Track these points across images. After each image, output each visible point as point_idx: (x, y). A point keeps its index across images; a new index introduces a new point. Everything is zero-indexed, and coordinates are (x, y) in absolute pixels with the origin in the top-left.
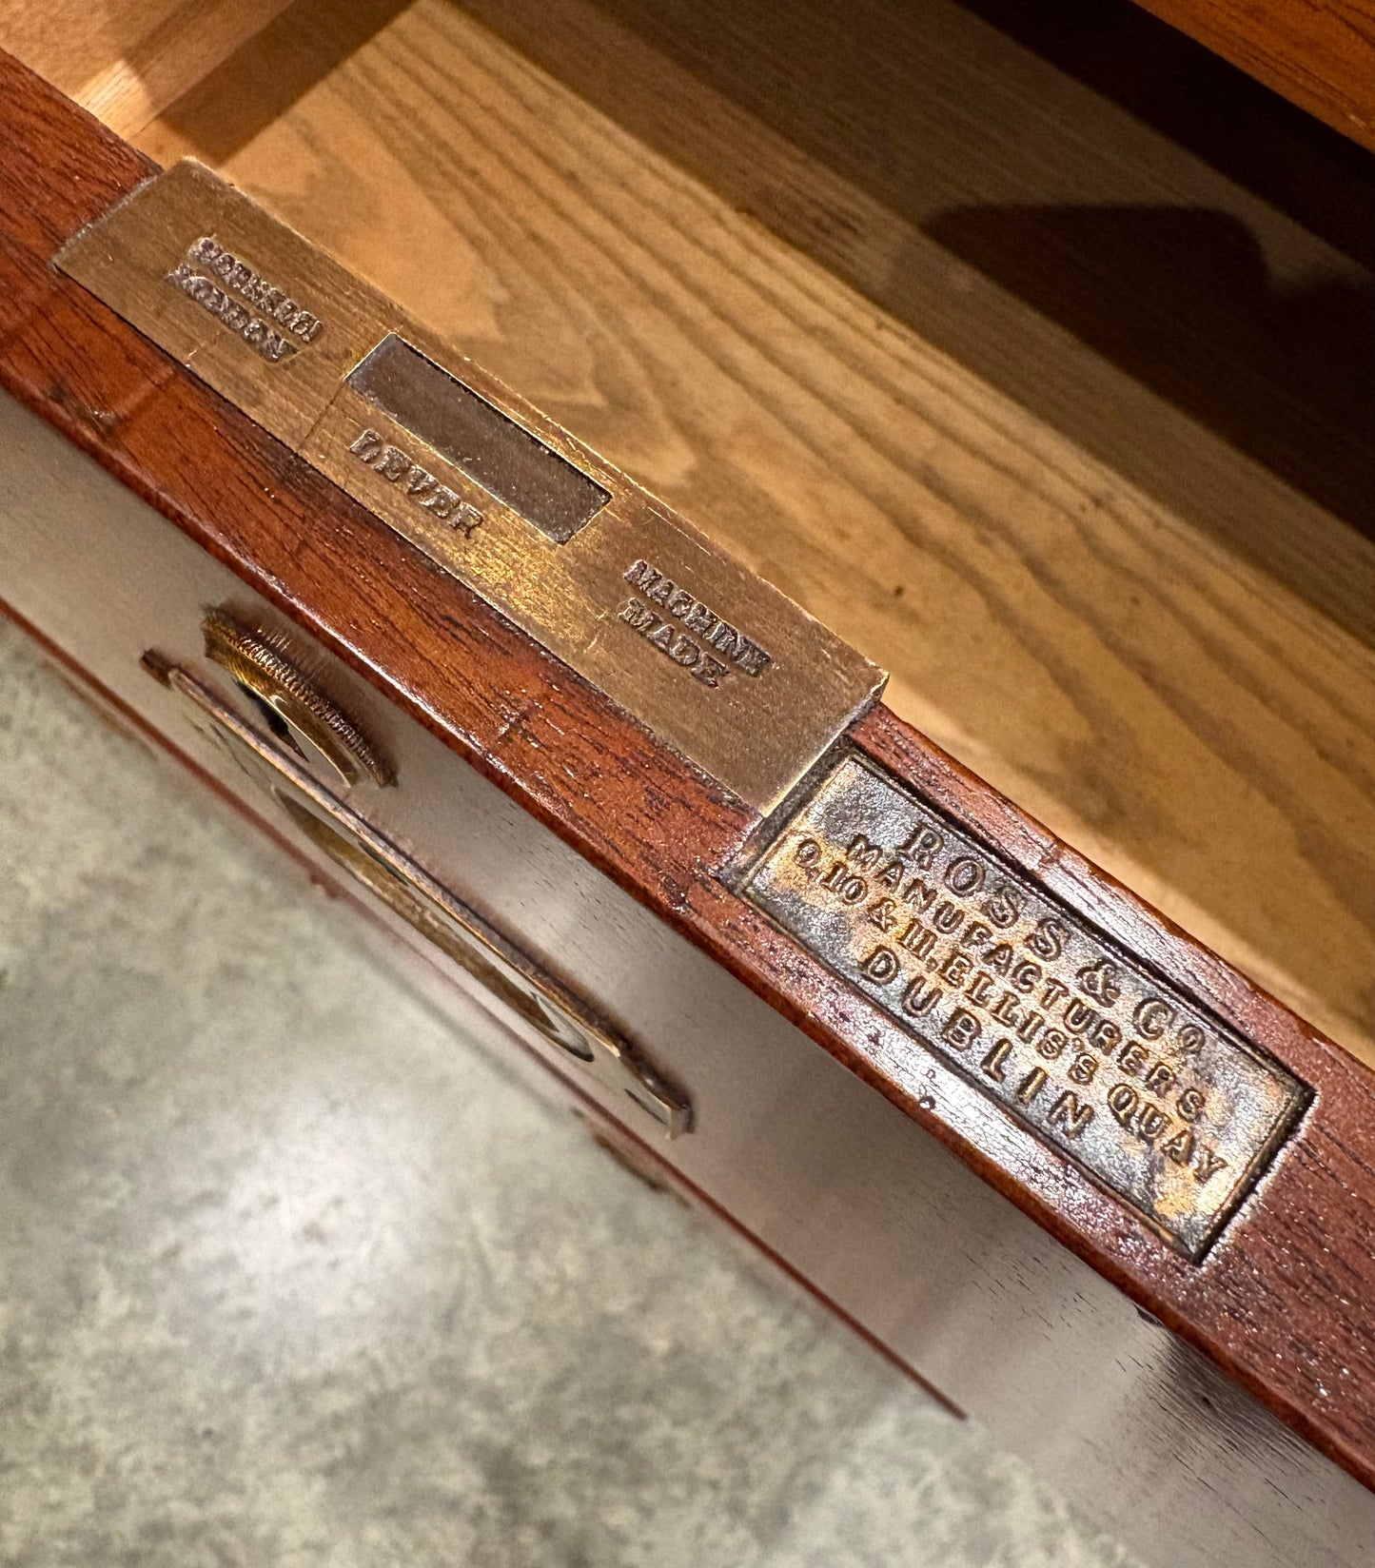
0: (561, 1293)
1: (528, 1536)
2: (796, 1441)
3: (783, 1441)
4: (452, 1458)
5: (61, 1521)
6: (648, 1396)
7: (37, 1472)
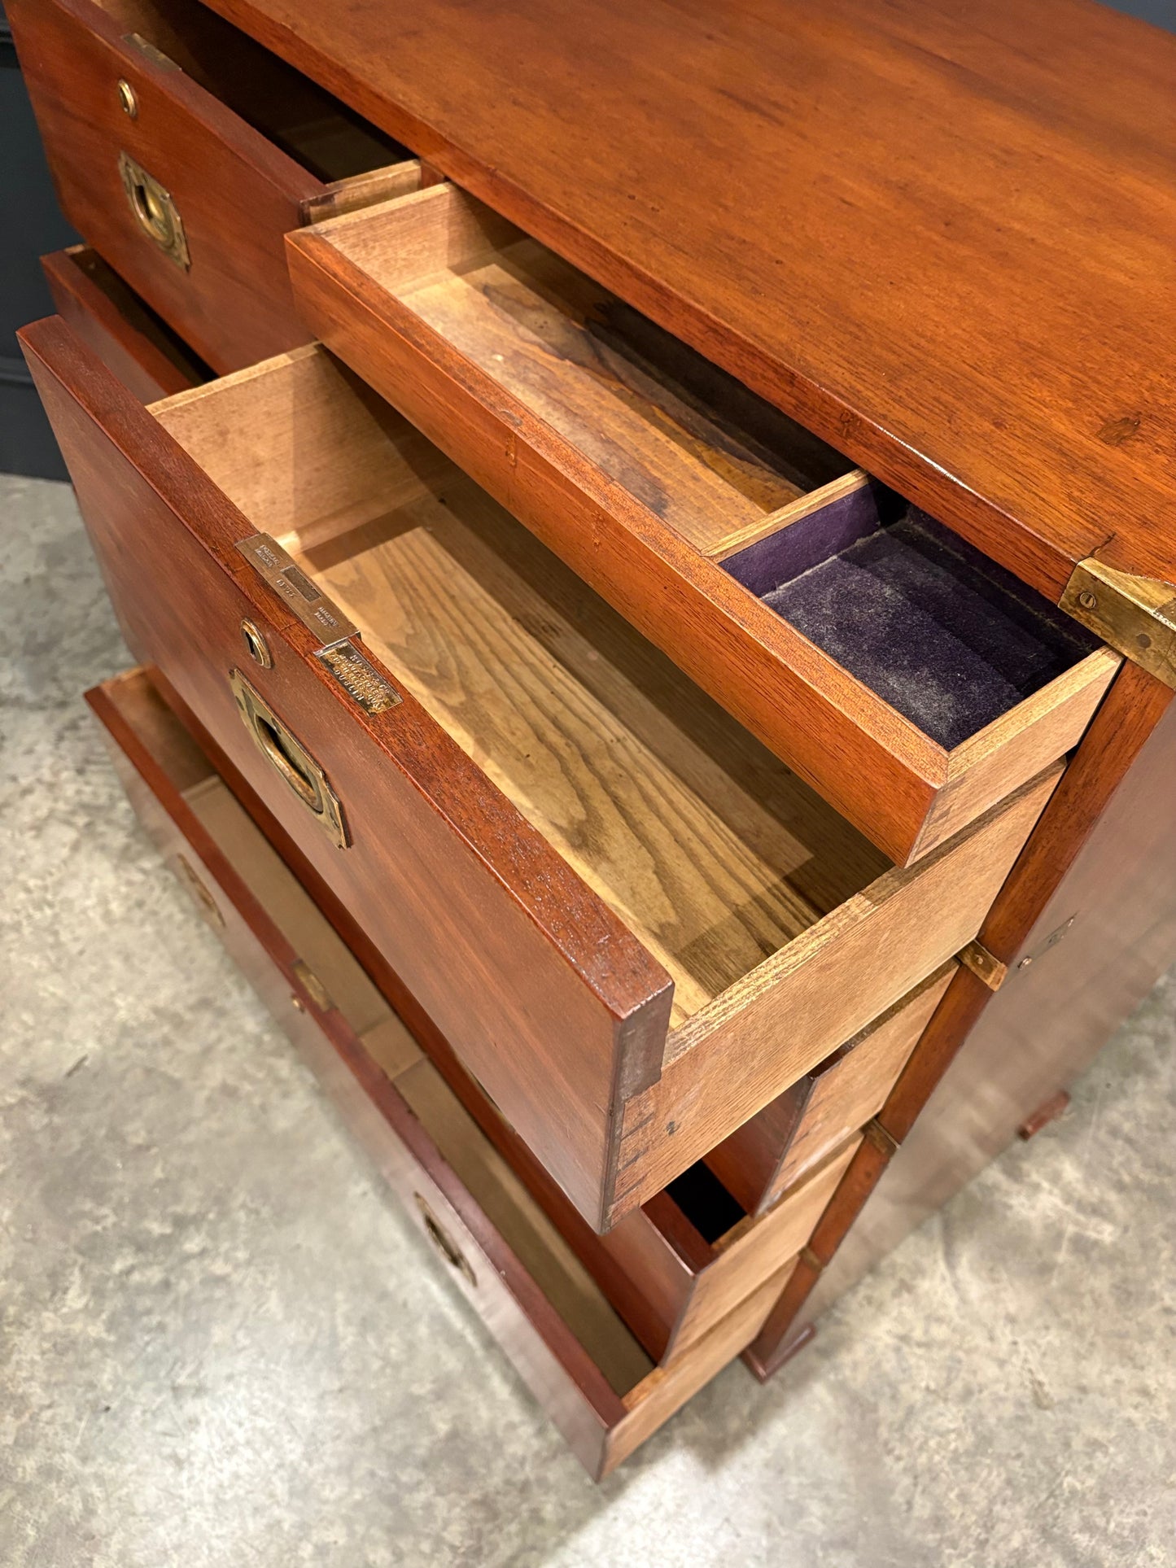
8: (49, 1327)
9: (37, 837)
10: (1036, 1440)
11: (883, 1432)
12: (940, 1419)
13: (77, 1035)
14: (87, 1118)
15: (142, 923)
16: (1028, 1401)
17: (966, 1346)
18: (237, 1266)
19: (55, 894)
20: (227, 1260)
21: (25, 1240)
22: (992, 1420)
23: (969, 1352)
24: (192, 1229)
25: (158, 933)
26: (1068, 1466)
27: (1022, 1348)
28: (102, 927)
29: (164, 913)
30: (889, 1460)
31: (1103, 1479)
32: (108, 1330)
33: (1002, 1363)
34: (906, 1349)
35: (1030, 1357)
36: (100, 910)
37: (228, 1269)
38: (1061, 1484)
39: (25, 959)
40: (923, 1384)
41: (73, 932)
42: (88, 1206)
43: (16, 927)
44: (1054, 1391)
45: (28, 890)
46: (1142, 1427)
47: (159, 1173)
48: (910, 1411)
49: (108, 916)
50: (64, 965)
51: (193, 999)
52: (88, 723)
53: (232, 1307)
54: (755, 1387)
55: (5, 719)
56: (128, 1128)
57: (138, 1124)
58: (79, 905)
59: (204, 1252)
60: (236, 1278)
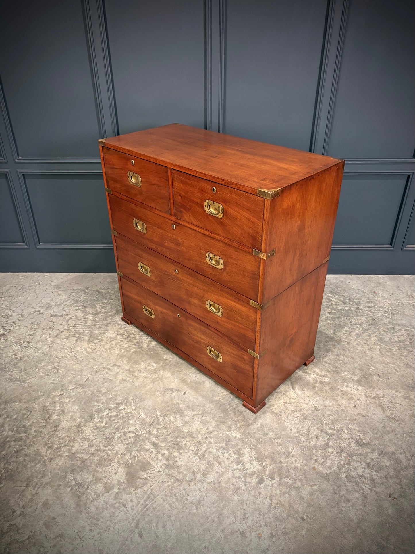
0: (170, 423)
1: (159, 455)
2: (207, 446)
3: (205, 445)
4: (148, 444)
5: (82, 448)
6: (183, 438)
7: (80, 441)
8: (92, 426)
9: (67, 340)
11: (283, 419)
13: (86, 374)
14: (92, 389)
18: (133, 410)
19: (74, 350)
20: (130, 409)
24: (121, 405)
26: (324, 419)
27: (311, 401)
28: (87, 354)
29: (101, 350)
31: (332, 421)
32: (106, 424)
33: (307, 404)
34: (286, 405)
37: (131, 411)
39: (70, 362)
41: (80, 356)
42: (96, 404)
43: (66, 357)
44: (319, 407)
45: (67, 350)
46: (339, 411)
47: (111, 396)
48: (289, 414)
49: (87, 352)
50: (79, 362)
51: (111, 365)
52: (74, 317)
53: (133, 417)
54: (254, 415)
55: (54, 319)
56: (102, 389)
57: (104, 388)
58: (80, 351)
59: (124, 409)
60: (133, 412)
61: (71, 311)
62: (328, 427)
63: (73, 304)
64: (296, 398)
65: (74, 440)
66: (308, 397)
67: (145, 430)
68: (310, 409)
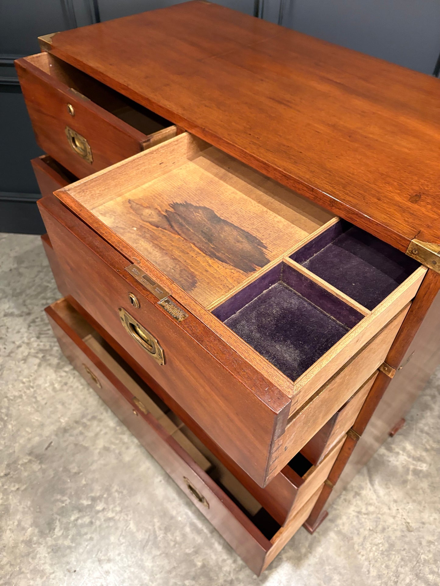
8: (50, 543)
9: (24, 363)
10: (409, 543)
11: (356, 547)
12: (376, 540)
13: (48, 434)
14: (55, 465)
15: (67, 391)
16: (405, 529)
17: (381, 513)
18: (116, 514)
19: (34, 383)
20: (113, 511)
21: (37, 512)
22: (393, 538)
23: (382, 514)
24: (98, 501)
25: (74, 394)
26: (422, 551)
27: (400, 511)
28: (53, 393)
29: (75, 386)
30: (360, 556)
31: (435, 555)
32: (72, 542)
33: (394, 517)
34: (360, 516)
35: (404, 514)
36: (51, 388)
37: (114, 515)
38: (420, 558)
39: (25, 408)
40: (368, 528)
41: (42, 396)
42: (59, 497)
43: (21, 397)
44: (413, 525)
45: (24, 383)
47: (84, 482)
48: (365, 538)
49: (54, 389)
50: (40, 409)
51: (89, 417)
52: (39, 320)
53: (117, 529)
54: (310, 536)
55: (8, 321)
56: (71, 466)
57: (74, 465)
58: (43, 386)
59: (104, 509)
60: (117, 518)
61: (36, 308)
62: (427, 569)
63: (39, 293)
64: (377, 504)
65: (21, 572)
66: (395, 501)
67: (135, 557)
68: (398, 528)
